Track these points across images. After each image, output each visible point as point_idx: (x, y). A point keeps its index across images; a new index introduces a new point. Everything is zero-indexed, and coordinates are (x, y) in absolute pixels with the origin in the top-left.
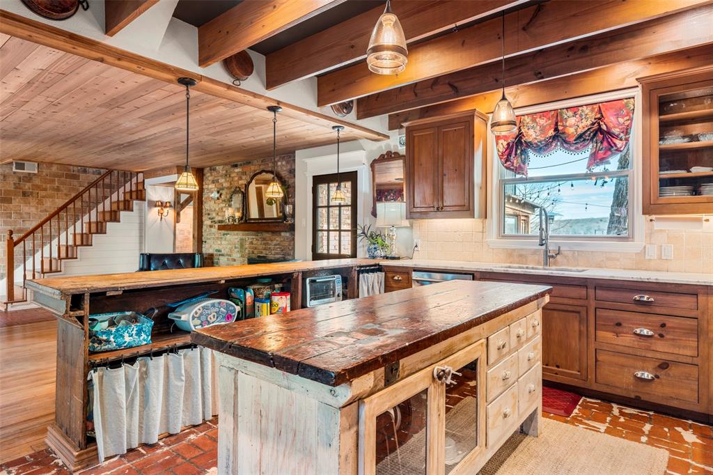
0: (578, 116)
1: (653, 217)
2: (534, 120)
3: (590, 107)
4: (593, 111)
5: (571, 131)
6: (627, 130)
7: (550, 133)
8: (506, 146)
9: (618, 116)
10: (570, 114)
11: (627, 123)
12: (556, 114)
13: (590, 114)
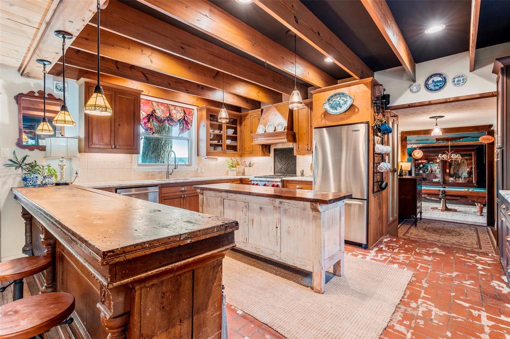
0: (176, 110)
1: (206, 157)
2: (158, 106)
3: (180, 108)
4: (181, 110)
5: (174, 116)
6: (191, 121)
7: (168, 115)
8: (146, 115)
9: (189, 115)
10: (173, 108)
11: (191, 119)
12: (167, 106)
13: (180, 111)
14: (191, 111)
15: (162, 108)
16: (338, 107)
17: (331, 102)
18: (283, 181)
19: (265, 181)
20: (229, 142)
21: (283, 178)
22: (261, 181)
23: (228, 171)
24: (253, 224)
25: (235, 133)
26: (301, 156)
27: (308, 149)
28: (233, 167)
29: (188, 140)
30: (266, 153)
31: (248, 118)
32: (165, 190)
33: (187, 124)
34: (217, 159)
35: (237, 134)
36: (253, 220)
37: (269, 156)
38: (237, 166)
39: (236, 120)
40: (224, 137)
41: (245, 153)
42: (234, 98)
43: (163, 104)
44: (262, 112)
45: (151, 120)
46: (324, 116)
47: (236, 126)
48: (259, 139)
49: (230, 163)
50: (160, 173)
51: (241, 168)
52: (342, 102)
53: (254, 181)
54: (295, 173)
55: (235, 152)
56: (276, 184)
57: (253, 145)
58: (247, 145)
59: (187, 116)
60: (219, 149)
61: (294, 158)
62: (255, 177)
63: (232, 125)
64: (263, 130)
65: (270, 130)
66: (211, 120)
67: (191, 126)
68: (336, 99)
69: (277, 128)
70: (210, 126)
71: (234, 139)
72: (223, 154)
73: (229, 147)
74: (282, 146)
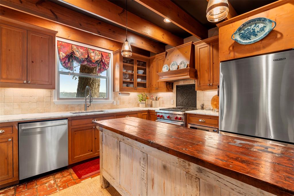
0: (94, 53)
1: (120, 92)
2: (78, 49)
3: (98, 52)
4: (100, 53)
5: (93, 58)
6: (108, 63)
7: (86, 56)
8: (65, 56)
9: (106, 58)
10: (92, 51)
11: (108, 61)
12: (87, 50)
13: (98, 54)
14: (108, 55)
15: (82, 50)
16: (252, 36)
17: (242, 32)
18: (185, 115)
19: (169, 114)
20: (139, 80)
21: (187, 112)
22: (165, 113)
23: (139, 104)
24: (153, 186)
25: (145, 73)
26: (201, 91)
27: (210, 85)
28: (143, 100)
29: (106, 79)
30: (170, 89)
31: (155, 61)
32: (75, 123)
33: (105, 66)
34: (129, 94)
35: (146, 74)
36: (153, 180)
37: (172, 92)
38: (146, 100)
39: (145, 63)
40: (135, 76)
41: (152, 89)
42: (142, 43)
43: (82, 47)
44: (166, 55)
45: (71, 60)
46: (233, 48)
47: (145, 68)
48: (164, 77)
49: (141, 97)
50: (79, 105)
51: (149, 101)
52: (257, 29)
53: (159, 113)
54: (196, 106)
55: (144, 89)
56: (179, 116)
57: (158, 82)
58: (154, 83)
59: (104, 58)
60: (131, 86)
61: (195, 93)
62: (160, 110)
63: (142, 67)
64: (167, 69)
65: (174, 68)
66: (123, 62)
67: (108, 67)
68: (249, 27)
69: (180, 67)
70: (123, 67)
71: (144, 78)
72: (135, 90)
73: (139, 84)
74: (184, 83)
